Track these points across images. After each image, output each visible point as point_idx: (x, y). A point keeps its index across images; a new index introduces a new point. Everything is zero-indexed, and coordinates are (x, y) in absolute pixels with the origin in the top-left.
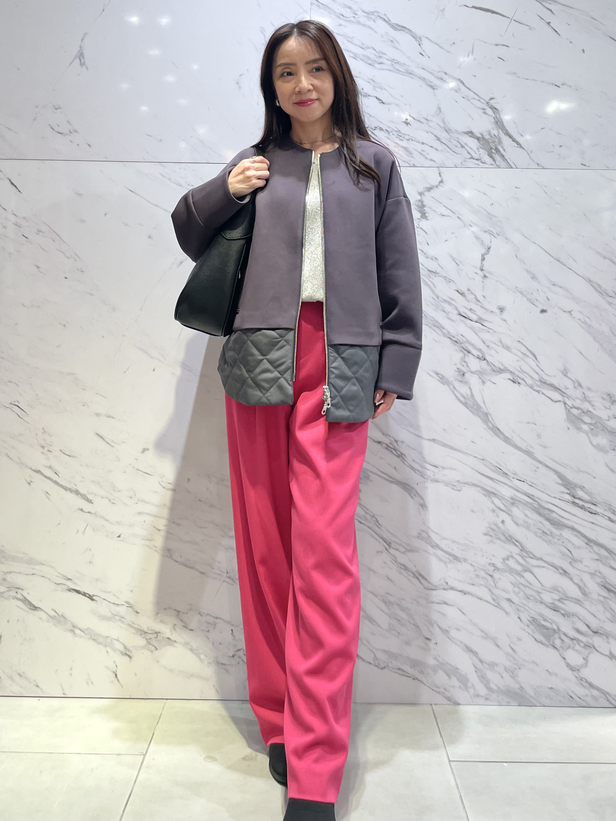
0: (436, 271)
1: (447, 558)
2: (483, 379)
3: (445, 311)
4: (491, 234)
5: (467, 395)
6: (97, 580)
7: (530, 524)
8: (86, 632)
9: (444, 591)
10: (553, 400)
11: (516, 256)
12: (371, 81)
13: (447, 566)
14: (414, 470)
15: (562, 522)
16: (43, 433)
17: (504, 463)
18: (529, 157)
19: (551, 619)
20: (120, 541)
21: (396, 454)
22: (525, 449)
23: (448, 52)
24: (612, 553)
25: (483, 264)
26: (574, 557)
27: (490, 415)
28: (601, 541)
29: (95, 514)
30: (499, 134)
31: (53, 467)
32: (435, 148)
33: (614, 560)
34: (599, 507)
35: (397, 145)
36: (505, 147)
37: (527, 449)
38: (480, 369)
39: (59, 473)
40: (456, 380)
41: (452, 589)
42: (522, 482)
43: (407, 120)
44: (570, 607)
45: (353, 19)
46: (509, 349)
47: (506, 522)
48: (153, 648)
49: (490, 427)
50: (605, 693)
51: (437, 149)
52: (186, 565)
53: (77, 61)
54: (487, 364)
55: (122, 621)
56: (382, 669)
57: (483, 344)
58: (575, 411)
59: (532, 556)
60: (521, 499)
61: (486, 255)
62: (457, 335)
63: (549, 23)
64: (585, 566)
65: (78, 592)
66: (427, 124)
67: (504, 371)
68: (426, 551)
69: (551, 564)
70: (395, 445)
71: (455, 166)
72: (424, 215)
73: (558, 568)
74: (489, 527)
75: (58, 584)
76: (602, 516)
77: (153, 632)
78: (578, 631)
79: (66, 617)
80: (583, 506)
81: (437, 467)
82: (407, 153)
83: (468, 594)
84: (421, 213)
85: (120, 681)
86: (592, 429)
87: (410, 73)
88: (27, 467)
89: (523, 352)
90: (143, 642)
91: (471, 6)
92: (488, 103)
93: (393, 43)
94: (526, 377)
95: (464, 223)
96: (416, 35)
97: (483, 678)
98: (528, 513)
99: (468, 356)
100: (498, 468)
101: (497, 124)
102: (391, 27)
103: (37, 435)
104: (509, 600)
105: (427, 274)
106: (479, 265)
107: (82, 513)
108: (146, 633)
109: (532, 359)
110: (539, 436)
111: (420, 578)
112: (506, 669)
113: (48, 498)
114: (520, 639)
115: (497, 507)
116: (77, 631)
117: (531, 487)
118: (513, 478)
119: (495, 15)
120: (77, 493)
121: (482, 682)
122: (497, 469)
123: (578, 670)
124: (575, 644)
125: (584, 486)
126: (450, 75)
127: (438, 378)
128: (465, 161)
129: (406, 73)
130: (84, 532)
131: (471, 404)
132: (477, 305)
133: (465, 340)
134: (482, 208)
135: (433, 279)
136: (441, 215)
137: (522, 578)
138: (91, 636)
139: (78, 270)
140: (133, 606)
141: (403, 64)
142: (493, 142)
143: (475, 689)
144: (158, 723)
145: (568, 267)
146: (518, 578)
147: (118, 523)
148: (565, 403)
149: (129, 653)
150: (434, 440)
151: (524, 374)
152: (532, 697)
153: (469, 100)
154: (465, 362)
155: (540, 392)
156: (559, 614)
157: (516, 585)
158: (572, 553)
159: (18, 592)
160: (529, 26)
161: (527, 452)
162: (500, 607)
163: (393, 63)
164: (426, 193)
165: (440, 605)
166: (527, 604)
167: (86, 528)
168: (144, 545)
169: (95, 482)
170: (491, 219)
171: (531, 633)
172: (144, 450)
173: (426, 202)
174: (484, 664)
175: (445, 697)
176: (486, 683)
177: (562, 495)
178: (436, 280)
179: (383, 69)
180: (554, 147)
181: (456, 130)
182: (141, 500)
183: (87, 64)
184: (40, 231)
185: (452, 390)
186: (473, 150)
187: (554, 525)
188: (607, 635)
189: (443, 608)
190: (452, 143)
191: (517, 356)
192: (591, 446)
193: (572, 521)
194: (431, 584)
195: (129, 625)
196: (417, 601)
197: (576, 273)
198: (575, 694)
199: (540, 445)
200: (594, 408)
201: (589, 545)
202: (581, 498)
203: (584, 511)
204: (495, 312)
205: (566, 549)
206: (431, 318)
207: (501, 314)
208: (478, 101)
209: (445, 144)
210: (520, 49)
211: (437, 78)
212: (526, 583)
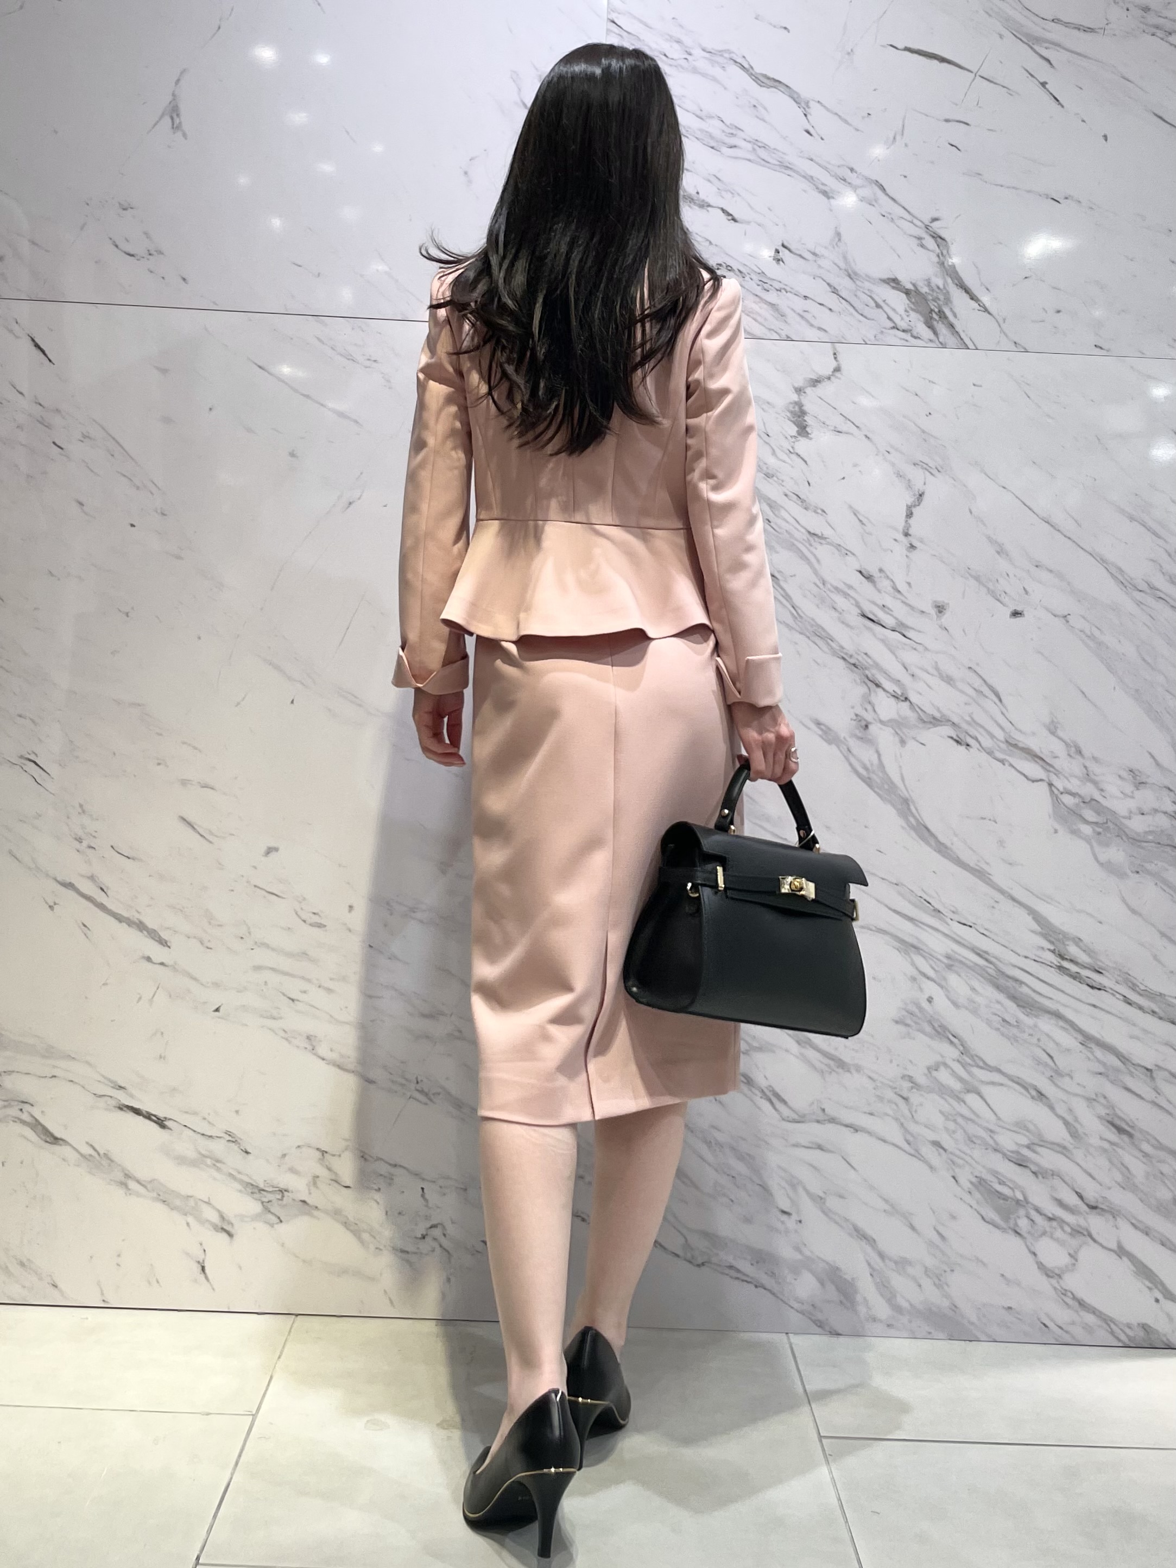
0: (822, 535)
1: (826, 1065)
2: (901, 734)
3: (837, 608)
4: (926, 469)
5: (872, 765)
6: (174, 1089)
7: (979, 1006)
8: (149, 1186)
9: (816, 1125)
10: (1029, 777)
11: (971, 512)
12: (713, 179)
13: (824, 1079)
15: (1039, 1002)
16: (79, 813)
17: (936, 892)
18: (999, 329)
19: (1014, 1182)
20: (219, 1018)
22: (975, 867)
23: (857, 130)
24: (1127, 1062)
25: (910, 526)
26: (1058, 1068)
27: (913, 802)
29: (174, 968)
30: (947, 286)
31: (98, 878)
32: (827, 307)
33: (1131, 1074)
34: (1107, 977)
35: (758, 300)
36: (956, 310)
37: (980, 867)
38: (896, 717)
39: (108, 888)
40: (854, 736)
41: (833, 1120)
42: (968, 928)
43: (779, 253)
44: (1047, 1159)
45: (684, 63)
46: (951, 682)
47: (936, 1000)
48: (275, 1220)
49: (913, 825)
50: (1106, 1320)
51: (830, 309)
52: (339, 1067)
53: (167, 120)
54: (910, 708)
55: (218, 1167)
56: (698, 1266)
57: (905, 670)
58: (1068, 800)
59: (981, 1064)
60: (966, 958)
61: (915, 506)
62: (856, 654)
63: (1043, 84)
64: (1078, 1084)
65: (137, 1112)
66: (815, 261)
67: (941, 721)
68: (787, 1051)
69: (1016, 1080)
71: (864, 341)
72: (803, 430)
73: (1029, 1088)
74: (904, 1009)
75: (100, 1096)
76: (1112, 994)
77: (275, 1189)
78: (1060, 1203)
79: (113, 1158)
80: (1077, 975)
82: (776, 315)
83: (861, 1131)
84: (797, 426)
85: (211, 1281)
86: (1099, 833)
87: (786, 167)
88: (47, 875)
89: (977, 688)
90: (256, 1207)
91: (900, 46)
92: (927, 227)
93: (757, 111)
94: (980, 734)
95: (877, 448)
96: (799, 96)
97: (885, 1288)
98: (976, 984)
99: (875, 692)
100: (925, 900)
101: (943, 267)
102: (754, 80)
103: (68, 817)
104: (937, 1144)
105: (805, 538)
106: (901, 524)
107: (149, 964)
108: (261, 1190)
109: (992, 700)
110: (1001, 843)
111: (774, 1100)
112: (927, 1271)
113: (85, 935)
114: (954, 1217)
115: (920, 971)
116: (132, 1185)
117: (984, 937)
118: (952, 920)
119: (945, 65)
120: (140, 926)
121: (882, 1295)
122: (921, 902)
123: (1059, 1276)
124: (1055, 1228)
125: (1081, 938)
126: (861, 175)
127: (820, 732)
128: (882, 332)
129: (779, 165)
130: (151, 1001)
131: (878, 781)
132: (894, 597)
133: (871, 663)
134: (911, 421)
135: (816, 549)
136: (834, 430)
137: (962, 1104)
138: (159, 1195)
139: (156, 511)
140: (239, 1140)
141: (775, 149)
142: (934, 300)
143: (869, 1308)
144: (279, 1357)
145: (1067, 534)
146: (953, 1102)
147: (216, 985)
148: (1051, 785)
149: (229, 1228)
151: (978, 728)
152: (972, 1324)
153: (892, 220)
154: (870, 703)
155: (1006, 763)
156: (1028, 1171)
157: (950, 1117)
158: (1055, 1059)
159: (24, 1110)
160: (1009, 89)
161: (978, 871)
162: (920, 1157)
163: (756, 147)
164: (809, 390)
165: (811, 1151)
166: (968, 1152)
167: (156, 992)
168: (263, 1027)
169: (174, 908)
170: (925, 440)
171: (975, 1206)
172: (270, 851)
173: (805, 408)
174: (887, 1261)
175: (814, 1322)
176: (890, 1296)
177: (1040, 953)
178: (822, 551)
179: (736, 158)
180: (1046, 312)
181: (866, 275)
182: (261, 944)
183: (185, 126)
184: (86, 437)
185: (846, 754)
186: (897, 313)
187: (1024, 1007)
188: (1113, 1213)
189: (815, 1156)
190: (859, 298)
191: (966, 694)
192: (1096, 864)
193: (1058, 1002)
194: (793, 1111)
195: (231, 1175)
196: (767, 1143)
197: (1079, 546)
198: (1052, 1320)
199: (1003, 860)
200: (1103, 794)
201: (1087, 1047)
202: (1076, 960)
203: (1079, 983)
204: (928, 614)
205: (1043, 1053)
206: (811, 621)
207: (939, 618)
208: (909, 223)
209: (846, 301)
210: (989, 130)
211: (836, 177)
212: (967, 1114)
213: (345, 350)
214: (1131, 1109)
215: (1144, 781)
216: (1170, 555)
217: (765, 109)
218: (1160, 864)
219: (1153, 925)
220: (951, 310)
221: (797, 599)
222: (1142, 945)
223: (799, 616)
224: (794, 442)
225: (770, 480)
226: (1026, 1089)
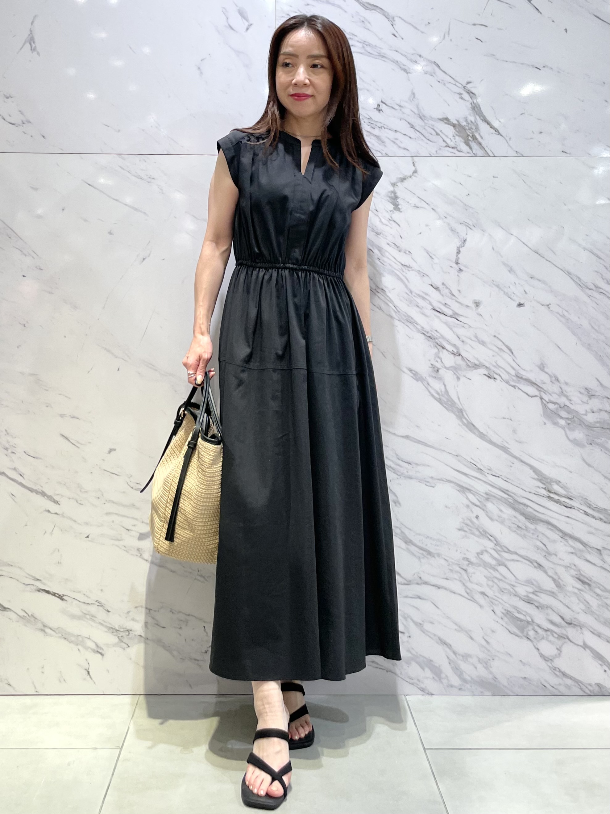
0: (410, 265)
1: (421, 554)
2: (457, 374)
3: (419, 306)
4: (467, 226)
5: (441, 391)
6: (67, 580)
7: (504, 519)
8: (57, 631)
9: (416, 586)
10: (529, 394)
11: (493, 249)
13: (420, 561)
15: (537, 516)
16: (5, 435)
17: (479, 459)
18: (507, 144)
19: (526, 612)
20: (89, 541)
22: (500, 445)
23: (422, 32)
24: (587, 546)
25: (459, 257)
26: (549, 551)
27: (465, 411)
28: (577, 534)
29: (63, 515)
30: (477, 122)
31: (18, 469)
32: (408, 136)
33: (589, 553)
34: (574, 501)
36: (482, 134)
37: (503, 445)
38: (454, 365)
39: (24, 474)
40: (430, 376)
41: (426, 583)
42: (497, 478)
43: (380, 106)
44: (544, 599)
46: (484, 344)
47: (480, 517)
48: (125, 646)
49: (465, 423)
50: (578, 682)
51: (410, 137)
52: (156, 565)
53: (28, 45)
54: (462, 360)
55: (93, 620)
57: (458, 339)
58: (551, 406)
59: (506, 550)
60: (496, 494)
61: (461, 247)
62: (431, 331)
63: (530, 1)
64: (560, 559)
65: (47, 591)
66: (401, 110)
67: (480, 366)
68: (399, 547)
69: (525, 557)
71: (430, 155)
72: (397, 207)
73: (533, 562)
75: (27, 585)
76: (578, 510)
77: (125, 630)
78: (552, 622)
79: (36, 617)
80: (558, 500)
81: (411, 464)
82: (379, 142)
83: (441, 588)
84: (393, 205)
85: (93, 679)
86: (569, 424)
87: (382, 56)
89: (499, 347)
90: (115, 640)
92: (464, 87)
93: (364, 24)
94: (501, 372)
95: (439, 215)
96: (388, 14)
97: (457, 670)
98: (502, 508)
99: (442, 352)
100: (473, 464)
101: (475, 110)
102: (362, 6)
104: (483, 594)
105: (400, 268)
106: (454, 258)
107: (49, 514)
108: (117, 631)
109: (507, 353)
110: (515, 431)
112: (479, 660)
113: (13, 499)
114: (493, 631)
115: (471, 502)
116: (47, 630)
117: (507, 483)
118: (488, 474)
120: (43, 494)
121: (455, 673)
122: (471, 465)
123: (552, 660)
124: (549, 635)
125: (560, 481)
126: (425, 58)
127: (412, 375)
128: (440, 149)
129: (379, 55)
130: (51, 533)
131: (445, 400)
132: (452, 299)
133: (439, 335)
134: (458, 199)
135: (406, 273)
136: (414, 206)
137: (496, 572)
138: (63, 635)
139: (36, 267)
140: (103, 605)
141: (375, 46)
142: (469, 129)
143: (448, 680)
144: (131, 717)
145: (548, 259)
146: (492, 571)
147: (86, 524)
148: (541, 398)
149: (100, 651)
150: (407, 437)
151: (500, 369)
152: (506, 687)
153: (444, 84)
154: (439, 357)
155: (516, 388)
156: (533, 606)
157: (490, 579)
158: (547, 546)
160: (510, 5)
161: (503, 447)
162: (474, 600)
163: (365, 45)
164: (399, 184)
165: (414, 599)
166: (501, 597)
167: (54, 529)
168: (113, 545)
169: (61, 483)
170: (467, 210)
171: (505, 625)
172: (111, 451)
173: (398, 194)
174: (458, 656)
175: (419, 688)
176: (460, 674)
177: (537, 490)
178: (410, 275)
180: (534, 133)
181: (430, 117)
182: (110, 501)
183: (38, 49)
185: (426, 386)
186: (449, 138)
187: (529, 519)
188: (580, 626)
189: (417, 602)
190: (426, 131)
191: (493, 351)
192: (568, 441)
193: (548, 516)
194: (404, 578)
195: (101, 624)
197: (555, 265)
198: (548, 683)
199: (515, 440)
200: (571, 402)
201: (564, 539)
202: (557, 493)
203: (559, 505)
204: (471, 307)
205: (541, 543)
206: (405, 314)
207: (477, 309)
208: (454, 86)
209: (419, 132)
210: (499, 29)
211: (411, 60)
212: (500, 577)
213: (136, 173)
214: (589, 571)
215: (593, 393)
216: (607, 269)
217: (369, 23)
218: (603, 439)
219: (600, 472)
220: (479, 134)
221: (397, 302)
222: (594, 483)
223: (398, 311)
224: (392, 214)
225: (379, 236)
226: (531, 562)
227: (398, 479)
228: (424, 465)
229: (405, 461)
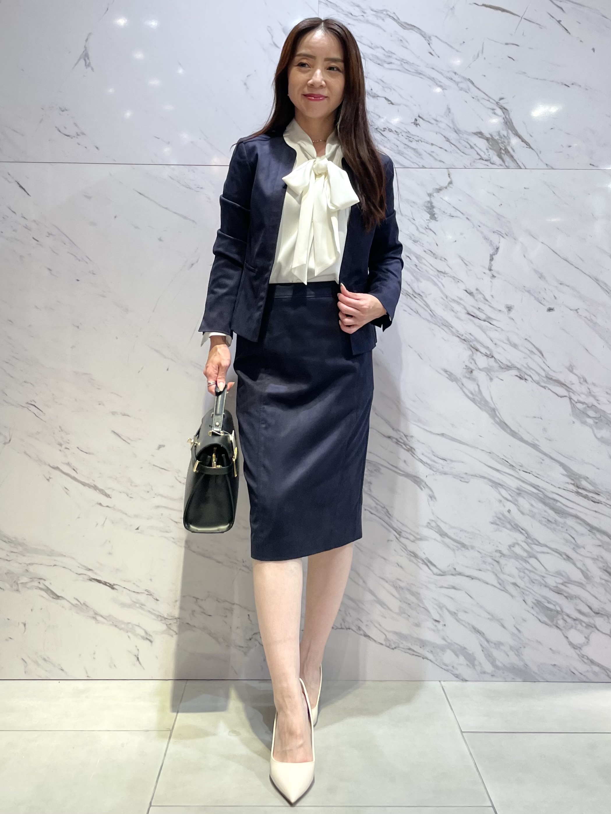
0: (445, 272)
1: (455, 546)
2: (490, 375)
3: (454, 310)
4: (501, 235)
5: (475, 391)
6: (118, 570)
7: (535, 513)
8: (107, 619)
9: (451, 576)
10: (559, 395)
11: (525, 256)
12: (380, 82)
13: (455, 554)
14: (423, 463)
15: (566, 510)
16: (60, 431)
17: (511, 456)
18: (538, 157)
19: (555, 602)
20: (139, 533)
21: (406, 448)
22: (531, 442)
23: (457, 51)
25: (492, 265)
26: (578, 544)
27: (497, 410)
28: (604, 528)
29: (113, 508)
30: (509, 135)
31: (71, 464)
32: (444, 149)
34: (602, 496)
35: (406, 146)
36: (514, 148)
37: (533, 442)
38: (487, 366)
39: (77, 469)
40: (465, 377)
41: (460, 574)
42: (528, 474)
43: (417, 120)
44: (573, 590)
45: (361, 18)
46: (516, 347)
47: (512, 511)
48: (173, 633)
49: (497, 422)
50: (605, 669)
51: (446, 150)
52: (203, 555)
53: (82, 62)
54: (495, 362)
55: (142, 608)
56: (393, 649)
57: (491, 342)
58: (579, 406)
59: (537, 543)
60: (528, 490)
61: (494, 255)
62: (466, 334)
63: (559, 22)
64: (588, 551)
65: (99, 581)
66: (437, 124)
67: (512, 368)
68: (435, 540)
69: (555, 550)
70: (405, 439)
71: (465, 167)
72: (433, 216)
74: (496, 517)
75: (80, 574)
76: (605, 505)
77: (173, 618)
78: (580, 612)
79: (88, 605)
80: (587, 496)
81: (445, 460)
82: (416, 155)
83: (475, 579)
84: (430, 214)
85: (142, 665)
86: (596, 423)
87: (419, 73)
88: (45, 464)
89: (530, 349)
90: (163, 627)
91: (480, 4)
92: (497, 103)
93: (402, 43)
94: (533, 374)
95: (473, 224)
96: (425, 34)
97: (490, 657)
98: (533, 502)
99: (476, 354)
100: (505, 460)
101: (507, 125)
102: (400, 25)
103: (54, 433)
104: (515, 584)
105: (435, 273)
106: (487, 265)
107: (102, 507)
108: (166, 619)
109: (538, 356)
110: (545, 430)
111: (429, 564)
112: (511, 648)
113: (67, 493)
114: (525, 620)
115: (503, 497)
116: (99, 618)
117: (537, 479)
118: (519, 470)
119: (504, 14)
120: (95, 488)
121: (489, 661)
122: (504, 462)
123: (580, 648)
124: (577, 624)
125: (588, 477)
126: (460, 75)
127: (447, 376)
128: (474, 162)
129: (415, 72)
130: (103, 525)
131: (479, 400)
132: (485, 304)
134: (491, 209)
135: (442, 279)
136: (450, 216)
137: (528, 564)
138: (113, 623)
139: (90, 272)
140: (152, 594)
141: (413, 64)
142: (502, 143)
143: (481, 667)
144: (181, 701)
145: (577, 267)
146: (523, 563)
147: (136, 516)
148: (570, 399)
149: (149, 638)
150: (443, 435)
151: (532, 371)
152: (536, 673)
153: (478, 100)
154: (473, 359)
155: (546, 389)
156: (562, 596)
157: (521, 570)
158: (576, 539)
159: (41, 583)
160: (540, 25)
161: (533, 444)
162: (506, 591)
163: (402, 63)
164: (435, 194)
165: (449, 590)
166: (530, 586)
167: (105, 521)
168: (161, 536)
169: (112, 478)
170: (499, 219)
171: (535, 614)
172: (160, 447)
173: (435, 204)
174: (491, 644)
175: (454, 675)
176: (493, 661)
177: (567, 485)
178: (445, 280)
179: (392, 69)
180: (563, 147)
181: (466, 132)
182: (158, 494)
183: (92, 64)
184: (50, 234)
185: (461, 387)
186: (482, 151)
187: (559, 513)
188: (608, 616)
189: (451, 592)
190: (461, 144)
191: (524, 353)
192: (595, 439)
193: (576, 510)
194: (439, 570)
195: (149, 611)
196: (426, 586)
197: (583, 272)
198: (577, 670)
199: (546, 438)
200: (598, 402)
201: (592, 532)
202: (585, 488)
203: (588, 501)
204: (503, 311)
205: (569, 536)
206: (440, 318)
207: (508, 313)
208: (488, 102)
209: (454, 145)
210: (530, 48)
211: (447, 78)
212: (530, 568)
213: (185, 183)
220: (511, 147)
221: (433, 306)
223: (434, 315)
224: (428, 223)
225: (416, 244)
226: (561, 555)
227: (433, 474)
228: (459, 462)
229: (440, 457)
